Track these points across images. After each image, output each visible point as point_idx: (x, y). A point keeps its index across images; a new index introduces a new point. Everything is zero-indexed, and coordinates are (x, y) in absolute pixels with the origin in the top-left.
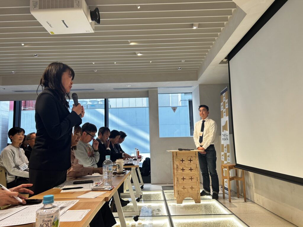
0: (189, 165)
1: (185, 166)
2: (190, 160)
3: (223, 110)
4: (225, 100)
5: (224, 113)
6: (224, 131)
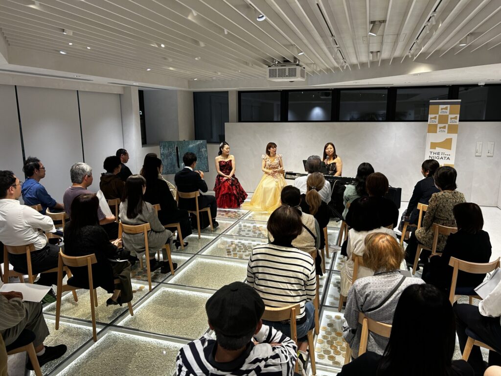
3: (437, 125)
4: (448, 114)
5: (440, 128)
6: (435, 149)
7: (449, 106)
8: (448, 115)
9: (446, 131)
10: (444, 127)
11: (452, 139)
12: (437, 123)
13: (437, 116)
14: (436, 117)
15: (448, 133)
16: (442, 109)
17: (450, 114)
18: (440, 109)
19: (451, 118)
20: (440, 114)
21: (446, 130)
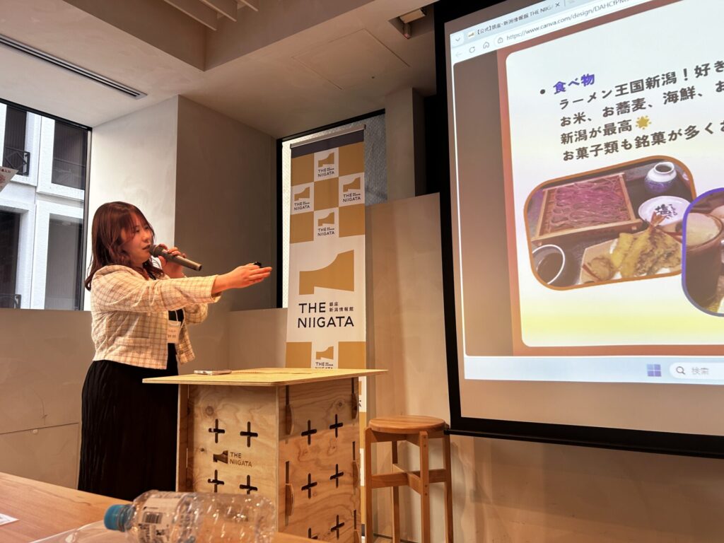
0: (332, 451)
1: (317, 462)
2: (336, 426)
3: (311, 214)
4: (336, 175)
5: (321, 222)
6: (312, 292)
7: (336, 151)
8: (337, 179)
9: (337, 231)
10: (330, 219)
11: (351, 253)
12: (311, 209)
13: (311, 185)
14: (308, 189)
15: (341, 235)
16: (321, 163)
17: (340, 175)
18: (316, 164)
19: (346, 188)
20: (317, 179)
21: (336, 226)
